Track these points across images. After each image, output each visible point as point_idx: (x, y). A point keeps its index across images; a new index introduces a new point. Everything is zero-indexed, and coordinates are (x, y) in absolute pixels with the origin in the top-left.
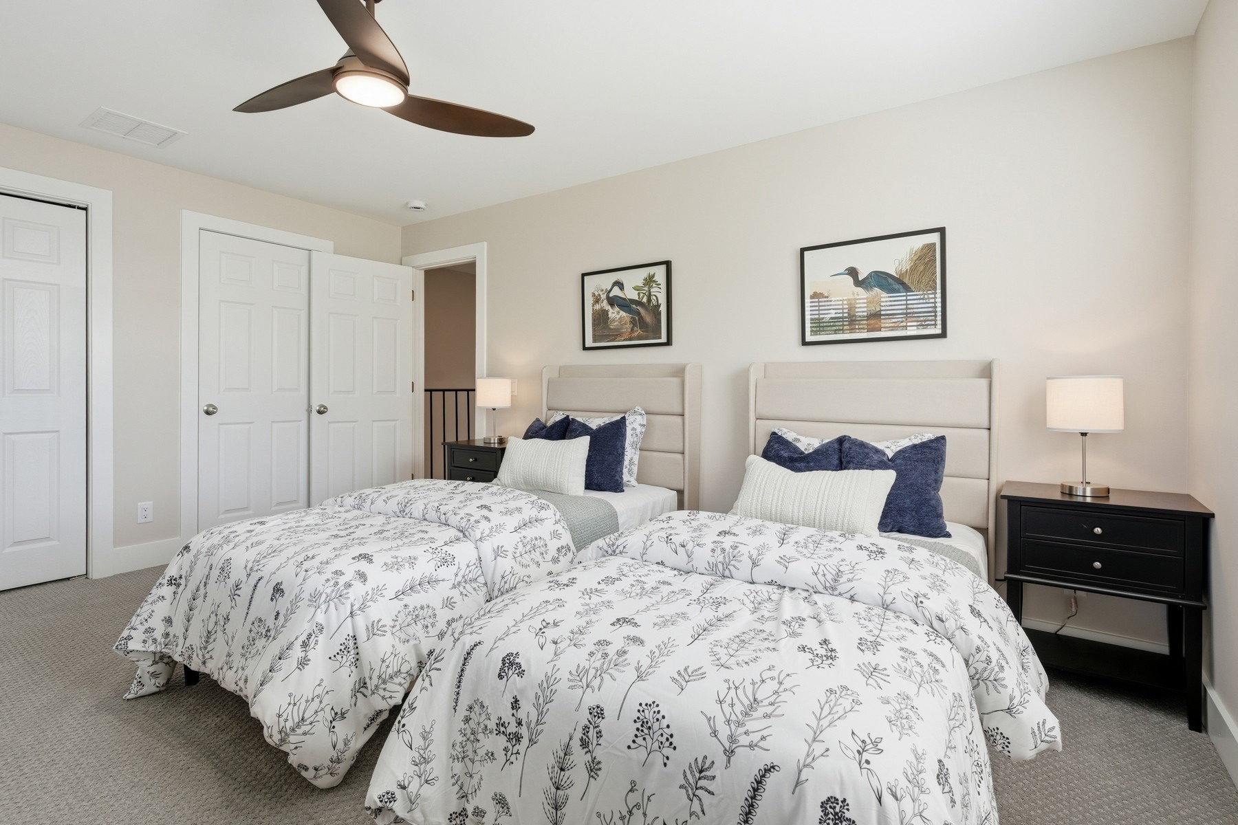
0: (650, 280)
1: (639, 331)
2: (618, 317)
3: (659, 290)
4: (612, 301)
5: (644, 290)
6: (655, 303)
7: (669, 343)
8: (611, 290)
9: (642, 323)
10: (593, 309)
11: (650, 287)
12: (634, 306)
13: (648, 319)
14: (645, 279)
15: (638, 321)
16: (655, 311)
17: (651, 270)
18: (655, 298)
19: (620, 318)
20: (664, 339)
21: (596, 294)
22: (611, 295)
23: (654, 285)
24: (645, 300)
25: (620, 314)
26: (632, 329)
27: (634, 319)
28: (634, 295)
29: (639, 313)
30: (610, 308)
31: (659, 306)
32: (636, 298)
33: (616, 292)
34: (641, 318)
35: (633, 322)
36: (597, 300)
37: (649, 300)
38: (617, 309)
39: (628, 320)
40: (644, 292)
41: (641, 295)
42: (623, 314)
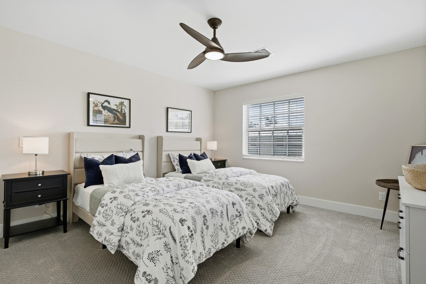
0: (122, 104)
1: (117, 121)
2: (107, 114)
3: (125, 108)
4: (104, 108)
5: (119, 107)
6: (124, 112)
7: (129, 127)
8: (103, 103)
9: (118, 119)
10: (94, 109)
11: (122, 106)
12: (115, 112)
13: (121, 117)
14: (120, 103)
15: (116, 117)
16: (124, 115)
17: (123, 100)
18: (124, 110)
19: (108, 115)
20: (127, 125)
21: (96, 103)
22: (104, 105)
23: (123, 106)
24: (120, 110)
25: (108, 114)
26: (114, 120)
27: (115, 117)
28: (115, 108)
29: (117, 115)
30: (103, 110)
31: (125, 114)
32: (116, 109)
33: (106, 104)
34: (118, 117)
35: (115, 118)
36: (96, 105)
37: (121, 111)
38: (106, 111)
39: (113, 116)
40: (120, 107)
41: (118, 108)
42: (109, 113)
